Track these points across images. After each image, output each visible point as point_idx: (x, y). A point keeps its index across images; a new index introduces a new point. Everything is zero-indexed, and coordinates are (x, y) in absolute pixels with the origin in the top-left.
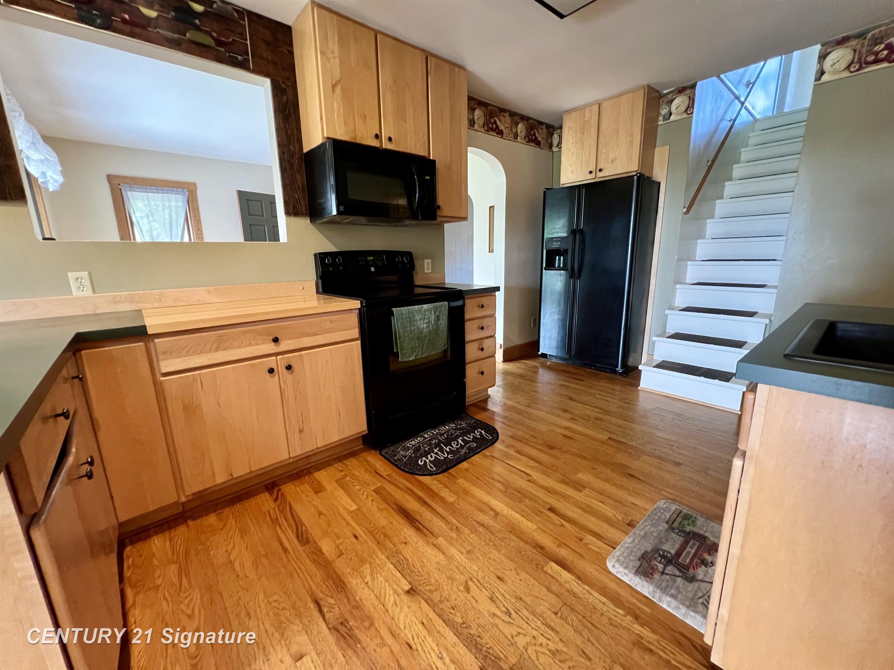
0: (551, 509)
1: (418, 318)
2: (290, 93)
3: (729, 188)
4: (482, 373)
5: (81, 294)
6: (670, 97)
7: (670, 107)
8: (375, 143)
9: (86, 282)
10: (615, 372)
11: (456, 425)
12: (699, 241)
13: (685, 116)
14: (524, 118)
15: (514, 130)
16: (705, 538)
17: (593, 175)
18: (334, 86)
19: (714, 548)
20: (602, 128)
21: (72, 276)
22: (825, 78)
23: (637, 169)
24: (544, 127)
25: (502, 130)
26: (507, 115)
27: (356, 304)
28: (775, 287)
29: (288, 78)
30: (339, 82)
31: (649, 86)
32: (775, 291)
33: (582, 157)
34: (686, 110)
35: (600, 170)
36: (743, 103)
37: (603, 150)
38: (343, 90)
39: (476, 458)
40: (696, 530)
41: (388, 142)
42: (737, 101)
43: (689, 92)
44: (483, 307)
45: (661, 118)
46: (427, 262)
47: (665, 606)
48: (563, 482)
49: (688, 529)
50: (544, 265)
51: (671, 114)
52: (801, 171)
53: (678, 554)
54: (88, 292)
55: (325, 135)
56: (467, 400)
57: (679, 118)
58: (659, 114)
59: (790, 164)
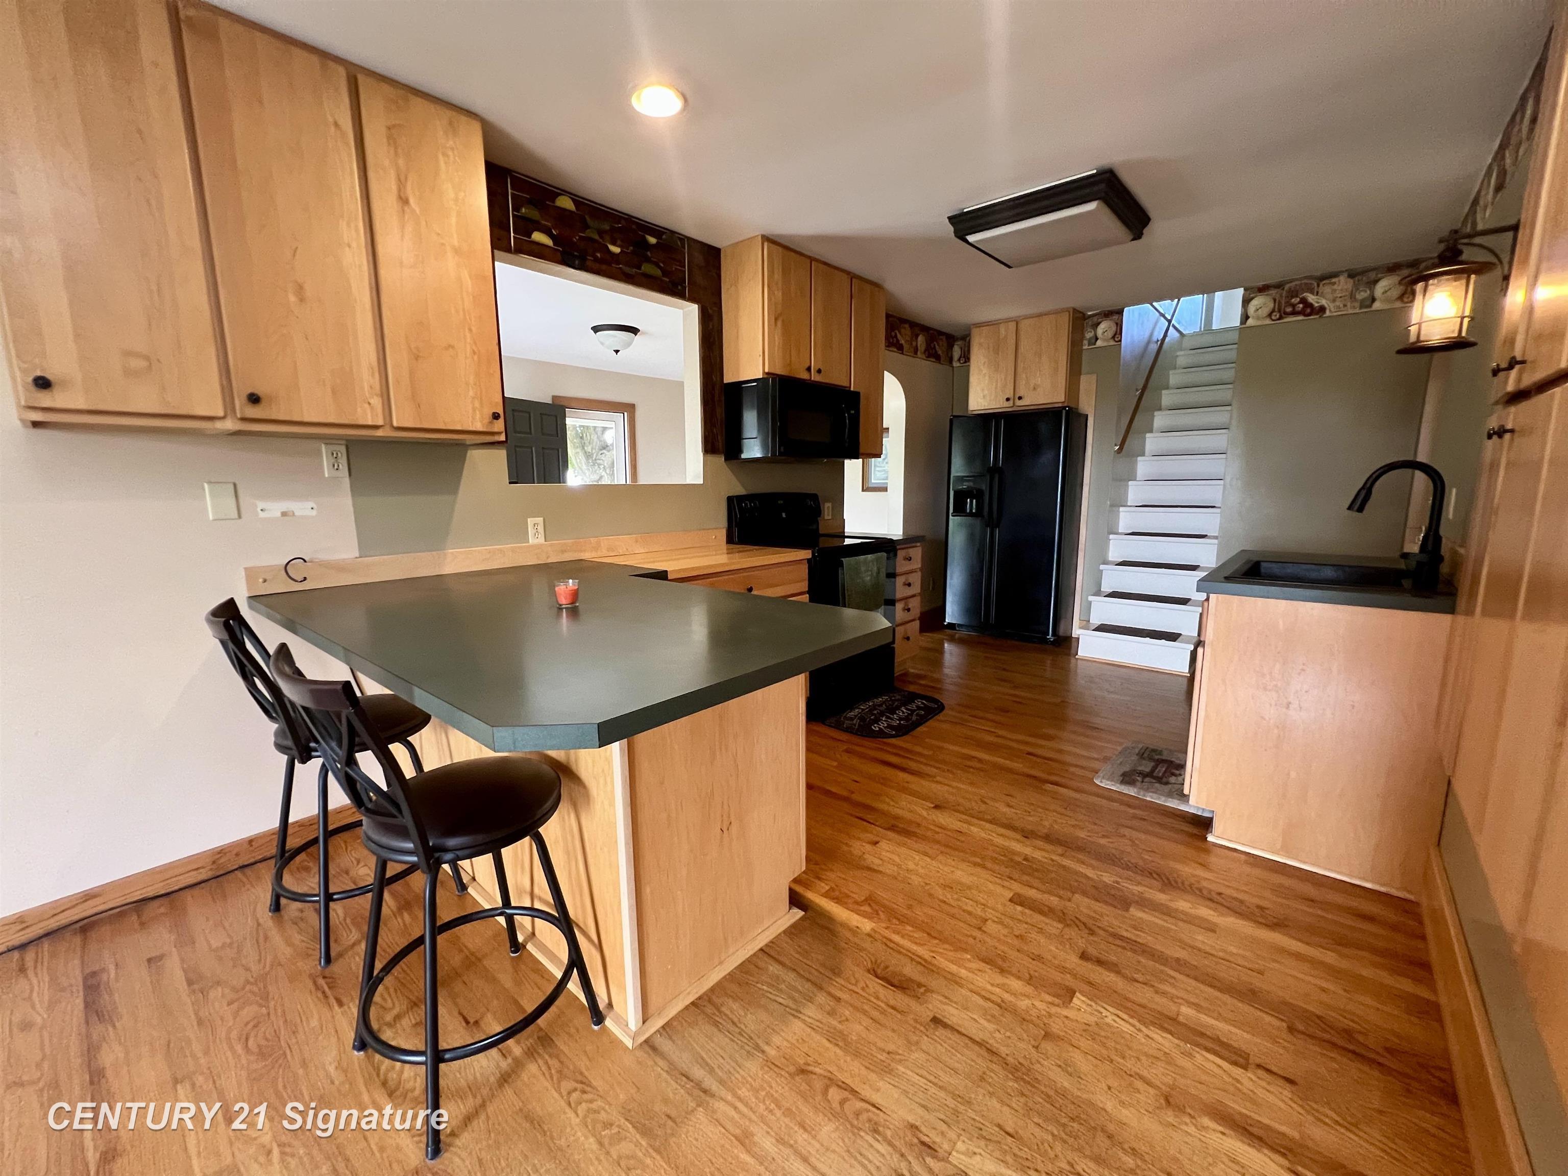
0: (1029, 754)
1: (863, 569)
2: (716, 319)
3: (1160, 420)
4: (908, 638)
5: (536, 541)
6: (1095, 319)
7: (1095, 330)
8: (804, 376)
9: (541, 529)
10: (1046, 641)
11: (890, 697)
12: (1130, 483)
13: (1112, 343)
14: (925, 329)
15: (914, 344)
16: (1172, 762)
17: (1011, 403)
18: (776, 319)
19: (1182, 767)
20: (1022, 349)
21: (531, 521)
22: (1250, 322)
23: (1063, 400)
24: (944, 338)
25: (902, 345)
26: (907, 326)
27: (806, 554)
28: (1216, 538)
29: (715, 303)
30: (780, 315)
31: (1074, 309)
32: (1216, 541)
33: (997, 381)
34: (1113, 337)
35: (1020, 398)
36: (1170, 321)
37: (1022, 376)
38: (783, 321)
39: (931, 723)
40: (1164, 758)
41: (817, 374)
42: (1162, 318)
43: (1116, 317)
44: (910, 559)
45: (1086, 342)
46: (828, 505)
47: (1148, 799)
48: (1030, 736)
49: (1157, 757)
50: (951, 510)
51: (1097, 339)
52: (1235, 403)
53: (1153, 771)
54: (541, 540)
55: (767, 370)
56: (896, 670)
57: (1105, 344)
58: (1083, 338)
59: (1224, 393)
